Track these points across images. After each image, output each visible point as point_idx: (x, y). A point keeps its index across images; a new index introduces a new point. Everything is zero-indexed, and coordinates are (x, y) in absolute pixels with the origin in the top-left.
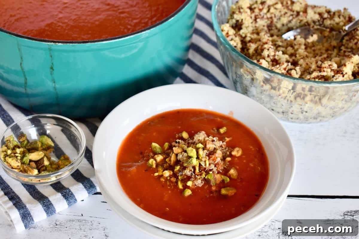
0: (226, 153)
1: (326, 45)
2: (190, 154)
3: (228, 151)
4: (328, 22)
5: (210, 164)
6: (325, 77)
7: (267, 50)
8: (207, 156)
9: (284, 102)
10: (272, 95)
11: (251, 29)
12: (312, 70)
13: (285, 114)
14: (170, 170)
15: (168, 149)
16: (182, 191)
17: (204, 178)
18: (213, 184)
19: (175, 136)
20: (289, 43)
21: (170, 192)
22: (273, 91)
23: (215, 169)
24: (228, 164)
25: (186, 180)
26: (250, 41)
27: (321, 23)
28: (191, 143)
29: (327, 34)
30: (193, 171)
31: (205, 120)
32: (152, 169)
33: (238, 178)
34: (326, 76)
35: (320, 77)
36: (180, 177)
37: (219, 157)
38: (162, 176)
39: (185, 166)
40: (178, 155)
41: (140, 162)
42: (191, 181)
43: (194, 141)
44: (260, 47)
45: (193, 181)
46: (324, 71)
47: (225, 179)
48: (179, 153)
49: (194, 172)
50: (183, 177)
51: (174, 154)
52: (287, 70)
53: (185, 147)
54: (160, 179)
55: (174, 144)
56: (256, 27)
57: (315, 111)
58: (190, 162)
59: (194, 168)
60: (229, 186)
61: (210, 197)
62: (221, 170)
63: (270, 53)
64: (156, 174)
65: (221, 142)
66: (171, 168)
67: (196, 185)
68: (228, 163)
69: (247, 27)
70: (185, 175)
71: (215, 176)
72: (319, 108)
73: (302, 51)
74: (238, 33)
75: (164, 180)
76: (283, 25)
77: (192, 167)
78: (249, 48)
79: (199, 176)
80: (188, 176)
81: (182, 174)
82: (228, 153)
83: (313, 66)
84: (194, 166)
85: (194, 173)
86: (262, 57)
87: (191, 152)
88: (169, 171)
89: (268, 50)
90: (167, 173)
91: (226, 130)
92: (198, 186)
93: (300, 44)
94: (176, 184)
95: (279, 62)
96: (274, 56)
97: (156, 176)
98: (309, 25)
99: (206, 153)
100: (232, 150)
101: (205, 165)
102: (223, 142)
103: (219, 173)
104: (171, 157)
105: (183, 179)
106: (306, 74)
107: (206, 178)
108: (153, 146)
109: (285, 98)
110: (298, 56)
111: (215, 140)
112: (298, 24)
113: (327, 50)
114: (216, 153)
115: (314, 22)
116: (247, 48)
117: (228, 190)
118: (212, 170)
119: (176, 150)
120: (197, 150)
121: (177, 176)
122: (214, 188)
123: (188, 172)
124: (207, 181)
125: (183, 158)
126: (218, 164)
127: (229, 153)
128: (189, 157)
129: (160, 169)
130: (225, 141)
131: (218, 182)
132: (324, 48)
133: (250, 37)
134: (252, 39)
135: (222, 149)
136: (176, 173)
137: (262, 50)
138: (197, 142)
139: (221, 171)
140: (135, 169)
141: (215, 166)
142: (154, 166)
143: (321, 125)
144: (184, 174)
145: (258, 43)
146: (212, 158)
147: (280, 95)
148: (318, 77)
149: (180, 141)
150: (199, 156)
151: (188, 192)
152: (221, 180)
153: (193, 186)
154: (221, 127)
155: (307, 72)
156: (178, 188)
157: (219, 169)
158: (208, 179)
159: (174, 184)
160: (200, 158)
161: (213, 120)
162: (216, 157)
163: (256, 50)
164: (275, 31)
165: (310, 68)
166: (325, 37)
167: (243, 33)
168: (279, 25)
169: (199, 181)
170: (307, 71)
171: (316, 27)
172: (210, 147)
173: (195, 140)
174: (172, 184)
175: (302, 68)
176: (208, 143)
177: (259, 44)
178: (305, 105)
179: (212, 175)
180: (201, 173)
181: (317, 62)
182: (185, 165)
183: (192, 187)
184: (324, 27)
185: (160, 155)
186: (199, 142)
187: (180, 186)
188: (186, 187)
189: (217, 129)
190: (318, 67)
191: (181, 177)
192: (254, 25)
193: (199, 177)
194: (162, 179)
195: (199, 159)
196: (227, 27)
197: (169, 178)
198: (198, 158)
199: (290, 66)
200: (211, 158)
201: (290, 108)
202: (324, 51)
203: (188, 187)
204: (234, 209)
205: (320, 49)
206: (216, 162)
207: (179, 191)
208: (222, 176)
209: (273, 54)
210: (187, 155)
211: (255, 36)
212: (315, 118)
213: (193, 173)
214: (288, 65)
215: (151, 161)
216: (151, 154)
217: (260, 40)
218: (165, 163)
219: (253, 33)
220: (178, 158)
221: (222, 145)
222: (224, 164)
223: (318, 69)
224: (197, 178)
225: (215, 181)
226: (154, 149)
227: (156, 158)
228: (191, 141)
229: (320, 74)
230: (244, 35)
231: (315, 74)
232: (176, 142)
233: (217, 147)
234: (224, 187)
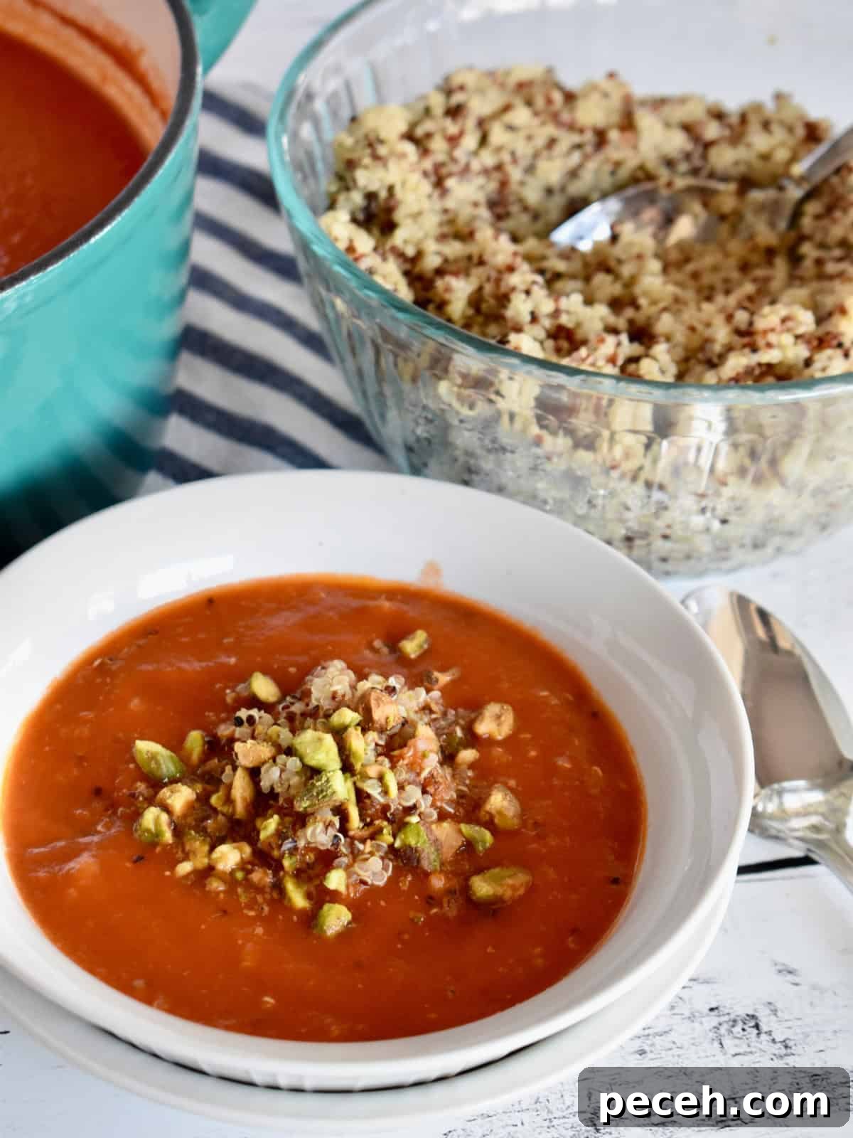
0: (451, 735)
1: (736, 247)
2: (315, 759)
3: (456, 723)
4: (724, 158)
5: (401, 787)
6: (779, 371)
7: (523, 296)
8: (379, 755)
9: (633, 494)
10: (579, 473)
11: (431, 222)
12: (717, 348)
13: (638, 542)
14: (234, 841)
15: (207, 756)
16: (311, 919)
17: (391, 846)
18: (430, 863)
19: (224, 700)
20: (593, 261)
21: (259, 930)
22: (584, 456)
23: (425, 804)
24: (469, 777)
25: (318, 869)
26: (440, 272)
27: (697, 162)
28: (304, 715)
29: (728, 202)
30: (338, 825)
31: (331, 614)
32: (158, 849)
33: (524, 823)
34: (780, 364)
35: (757, 372)
36: (287, 863)
37: (431, 751)
38: (210, 870)
39: (301, 809)
40: (263, 770)
41: (99, 828)
42: (339, 867)
43: (314, 703)
44: (488, 288)
45: (348, 868)
46: (769, 345)
47: (476, 836)
48: (264, 763)
49: (344, 829)
50: (303, 861)
51: (240, 772)
52: (620, 362)
53: (284, 734)
54: (204, 886)
55: (224, 731)
56: (446, 211)
57: (758, 514)
58: (322, 791)
59: (340, 811)
60: (497, 864)
61: (430, 920)
62: (450, 802)
63: (536, 306)
64: (185, 868)
65: (422, 691)
66: (241, 830)
67: (363, 882)
68: (470, 773)
69: (416, 216)
70: (308, 848)
71: (431, 830)
72: (775, 496)
73: (653, 282)
74: (388, 245)
75: (222, 888)
76: (549, 191)
77: (332, 810)
78: (447, 296)
79: (369, 842)
80: (321, 851)
81: (296, 848)
82: (459, 733)
83: (722, 334)
84: (337, 804)
85: (346, 835)
86: (510, 324)
87: (315, 751)
88: (235, 845)
89: (528, 292)
90: (229, 856)
91: (426, 641)
92: (373, 885)
93: (640, 257)
94: (275, 895)
95: (579, 335)
96: (556, 313)
97: (187, 876)
98: (650, 177)
99: (377, 745)
100: (473, 715)
101: (385, 792)
102: (428, 691)
103: (443, 816)
104: (230, 787)
105: (304, 866)
106: (699, 369)
107: (398, 844)
108: (140, 752)
109: (634, 478)
110: (643, 302)
111: (398, 687)
112: (607, 182)
113: (745, 267)
114: (413, 736)
115: (670, 163)
116: (437, 300)
117: (497, 880)
118: (414, 807)
119: (248, 751)
120: (339, 734)
121: (272, 858)
122: (438, 883)
123: (319, 834)
124: (403, 858)
125: (288, 780)
126: (431, 780)
127: (463, 729)
128: (313, 772)
129: (198, 845)
130: (436, 687)
131: (448, 853)
132: (732, 262)
133: (439, 253)
134: (446, 261)
135: (435, 720)
136: (266, 848)
137: (504, 299)
138: (326, 704)
139: (452, 810)
140: (91, 860)
141: (424, 792)
142: (168, 837)
143: (775, 575)
144: (302, 844)
145: (478, 274)
146: (406, 762)
147: (613, 467)
148: (749, 372)
149: (254, 712)
150: (352, 760)
151: (336, 918)
152: (460, 843)
153: (351, 889)
154: (407, 633)
155: (700, 362)
156: (290, 909)
157: (442, 800)
158: (410, 846)
159: (268, 896)
160: (358, 767)
161: (362, 611)
162: (420, 754)
163: (476, 301)
164: (521, 221)
165: (708, 341)
166: (723, 218)
167: (406, 242)
168: (532, 195)
169: (375, 863)
170: (700, 356)
171: (680, 183)
172: (387, 718)
173: (318, 700)
174: (260, 899)
175: (675, 346)
176: (378, 699)
177: (484, 278)
178: (718, 494)
179: (422, 828)
180: (371, 829)
181: (729, 318)
182: (302, 805)
183: (349, 894)
184: (712, 175)
185: (180, 784)
186: (334, 704)
187: (298, 898)
188: (322, 897)
189: (387, 646)
190: (739, 332)
191: (294, 859)
192: (438, 205)
193: (368, 847)
194: (216, 885)
195: (353, 775)
196: (340, 226)
197: (240, 875)
198: (347, 768)
199: (627, 348)
200: (401, 762)
201: (657, 515)
202: (735, 275)
203: (334, 897)
204: (538, 950)
205: (715, 269)
206: (425, 774)
207: (295, 918)
208: (464, 827)
209: (547, 306)
210: (298, 763)
211: (455, 249)
212: (757, 546)
213: (341, 836)
214: (619, 344)
215: (152, 817)
216: (141, 787)
217: (481, 262)
218: (208, 818)
219: (442, 238)
220: (265, 784)
221: (425, 701)
222: (453, 776)
223: (746, 340)
224: (362, 853)
225: (437, 850)
226: (149, 766)
227: (169, 801)
228: (297, 708)
229: (753, 359)
230: (410, 251)
231: (737, 362)
232: (239, 722)
233: (413, 716)
234: (479, 871)
